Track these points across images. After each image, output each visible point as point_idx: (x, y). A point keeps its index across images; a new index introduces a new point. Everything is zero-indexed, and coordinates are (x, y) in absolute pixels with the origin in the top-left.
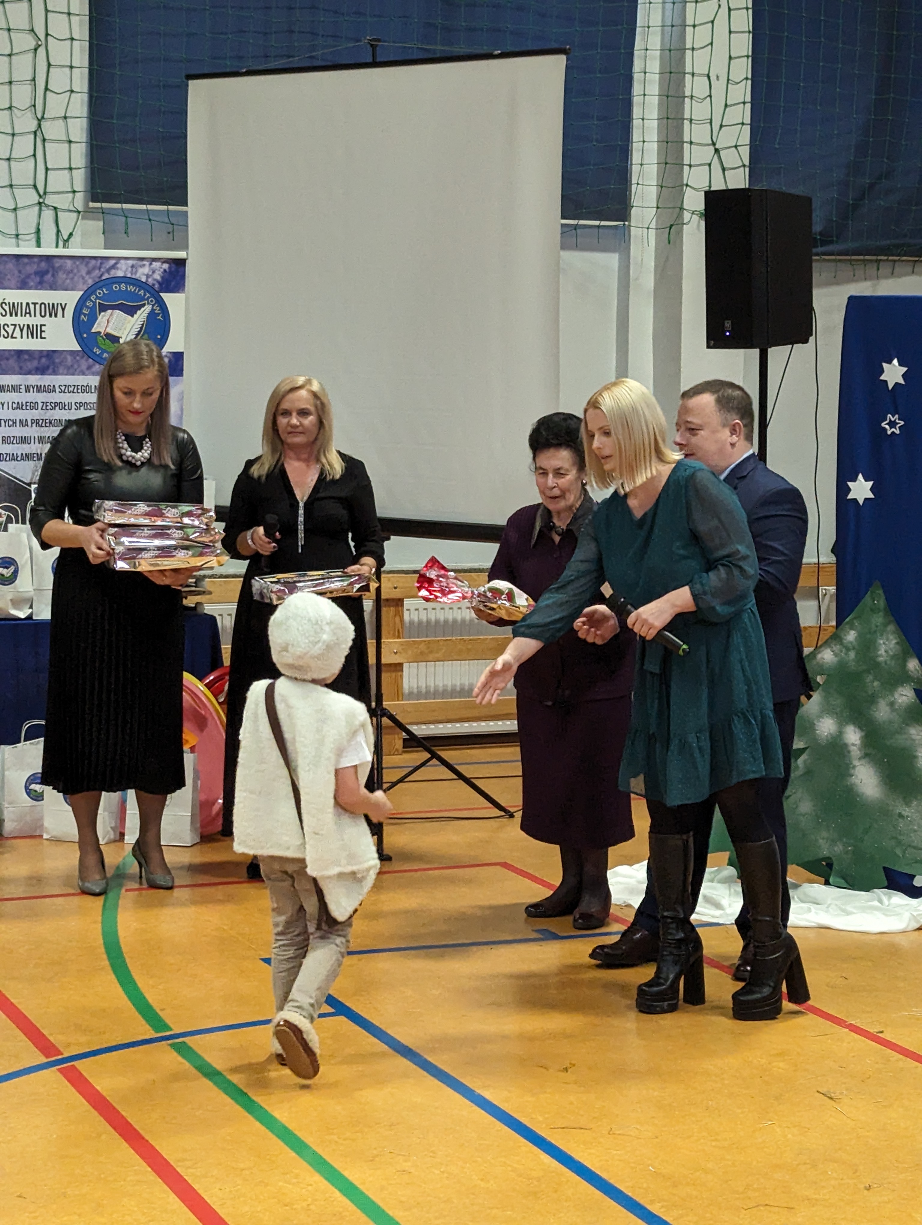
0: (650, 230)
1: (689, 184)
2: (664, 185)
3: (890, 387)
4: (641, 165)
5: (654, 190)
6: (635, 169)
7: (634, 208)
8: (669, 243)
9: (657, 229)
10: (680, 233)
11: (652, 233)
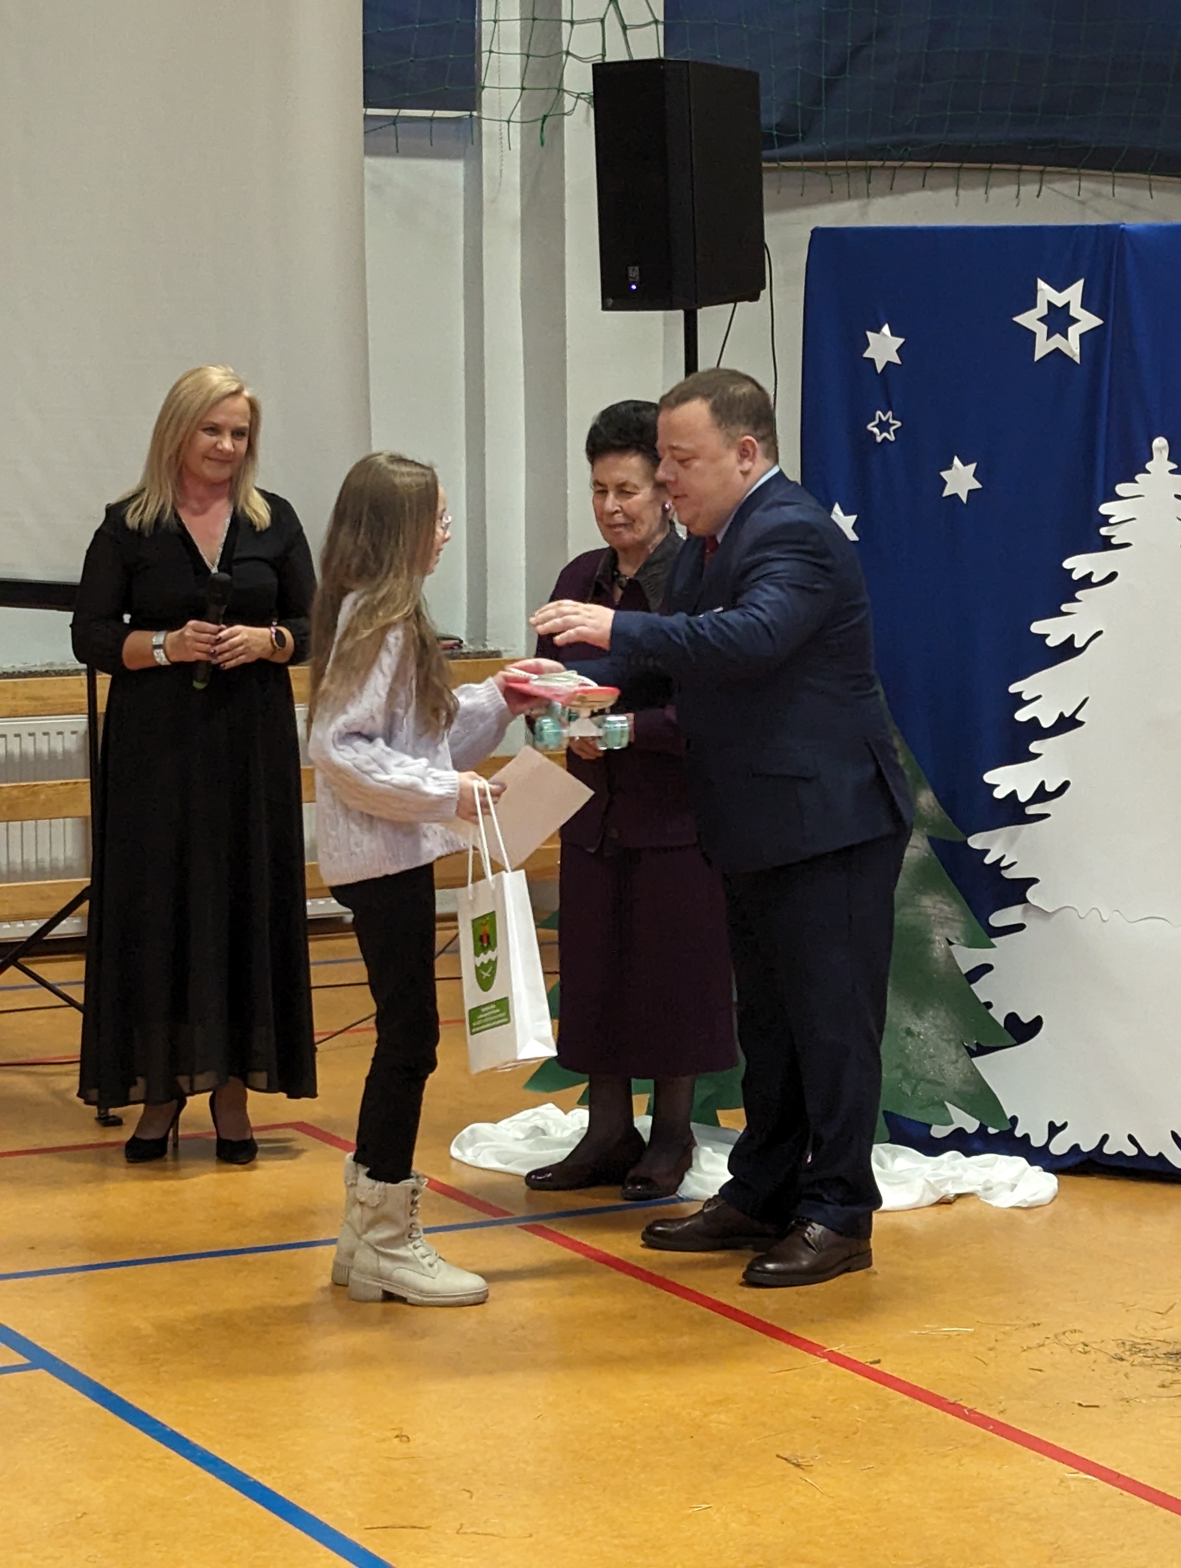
0: (511, 124)
1: (571, 51)
2: (531, 53)
3: (880, 368)
4: (495, 21)
5: (515, 63)
6: (486, 28)
7: (486, 89)
8: (542, 144)
9: (522, 123)
10: (559, 128)
11: (516, 128)
